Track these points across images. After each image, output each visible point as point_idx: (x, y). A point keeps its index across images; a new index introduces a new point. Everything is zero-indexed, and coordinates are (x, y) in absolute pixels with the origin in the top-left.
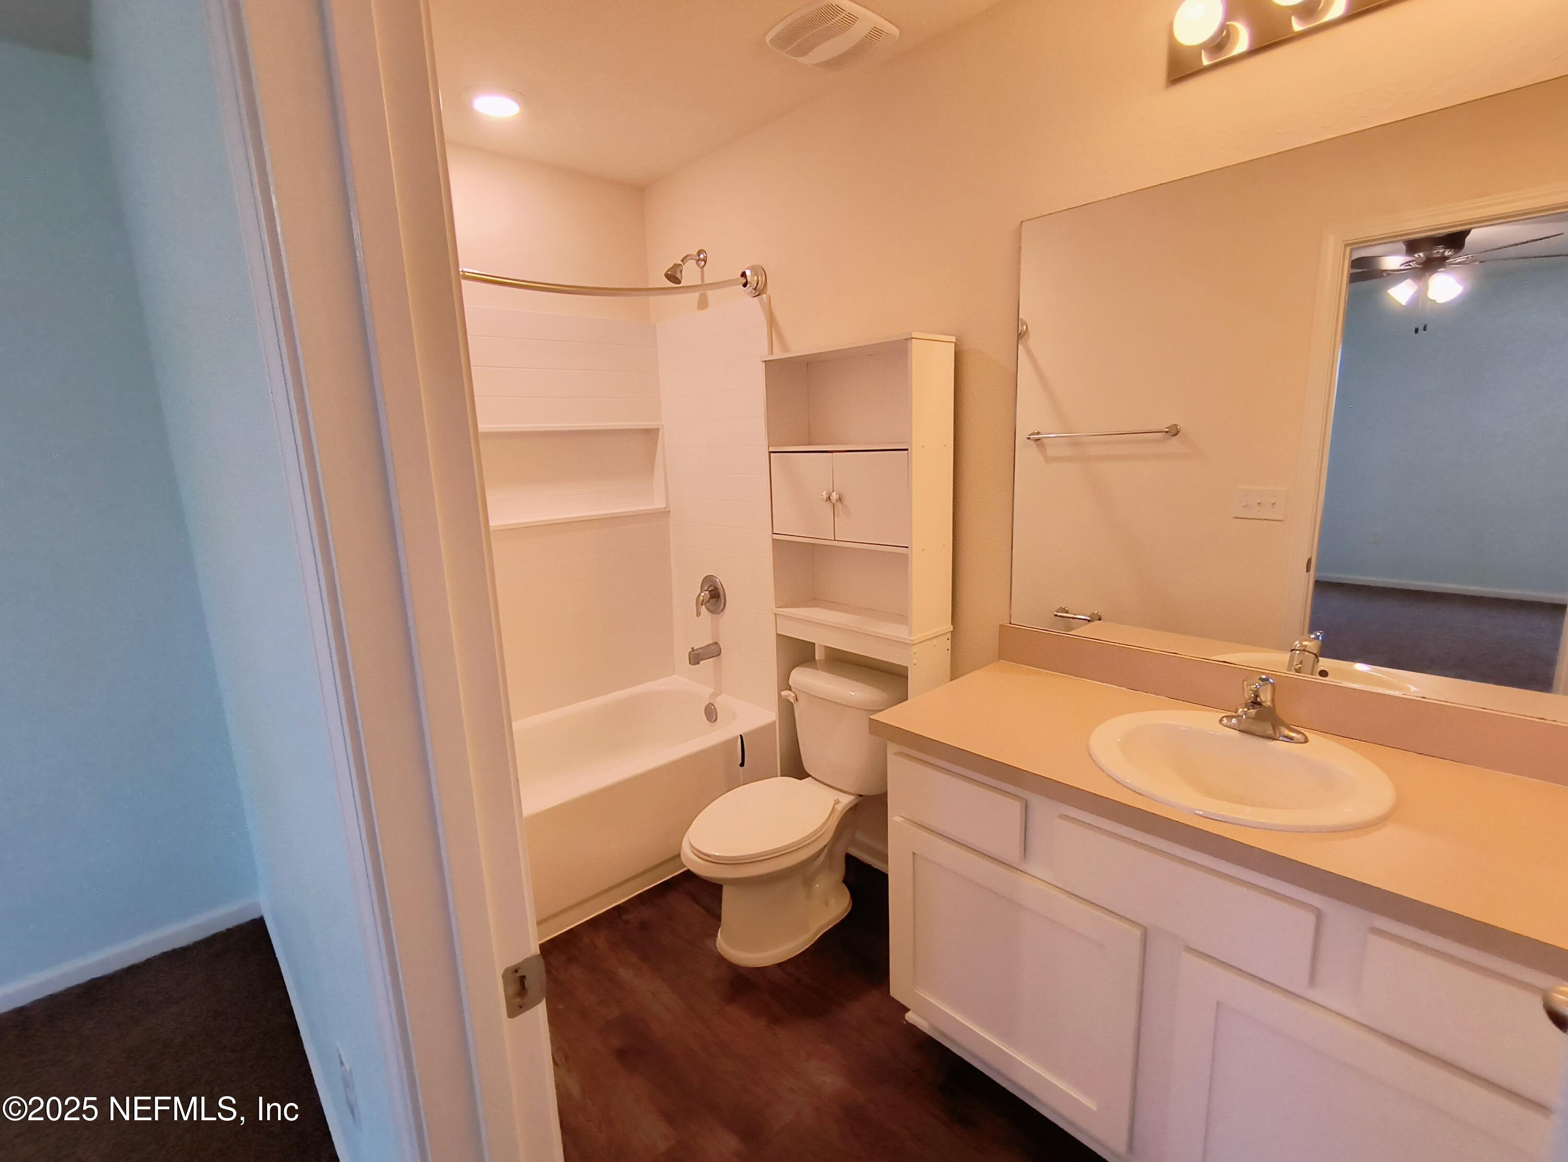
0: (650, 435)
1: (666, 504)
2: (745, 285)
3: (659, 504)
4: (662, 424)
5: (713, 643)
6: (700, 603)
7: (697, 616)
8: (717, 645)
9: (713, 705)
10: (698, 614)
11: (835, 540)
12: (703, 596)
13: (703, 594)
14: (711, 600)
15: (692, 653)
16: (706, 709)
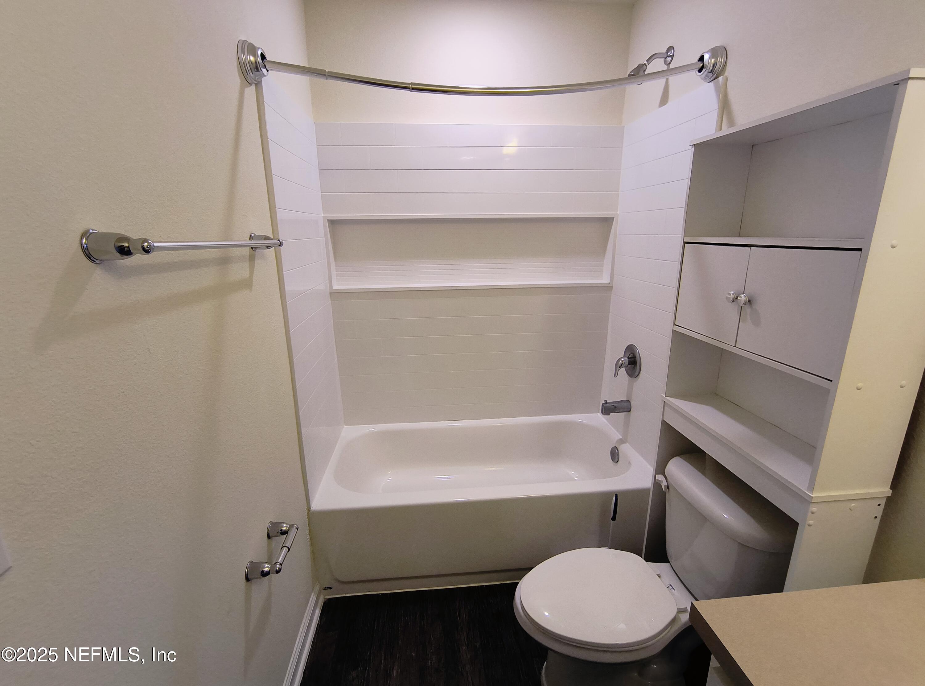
0: (607, 222)
1: (610, 281)
2: (700, 71)
3: (605, 280)
4: (618, 214)
5: (626, 400)
6: (619, 366)
7: (615, 376)
8: (629, 403)
9: (618, 450)
10: (616, 375)
11: (736, 347)
12: (623, 361)
13: (623, 359)
14: (629, 366)
15: (605, 405)
16: (612, 449)
